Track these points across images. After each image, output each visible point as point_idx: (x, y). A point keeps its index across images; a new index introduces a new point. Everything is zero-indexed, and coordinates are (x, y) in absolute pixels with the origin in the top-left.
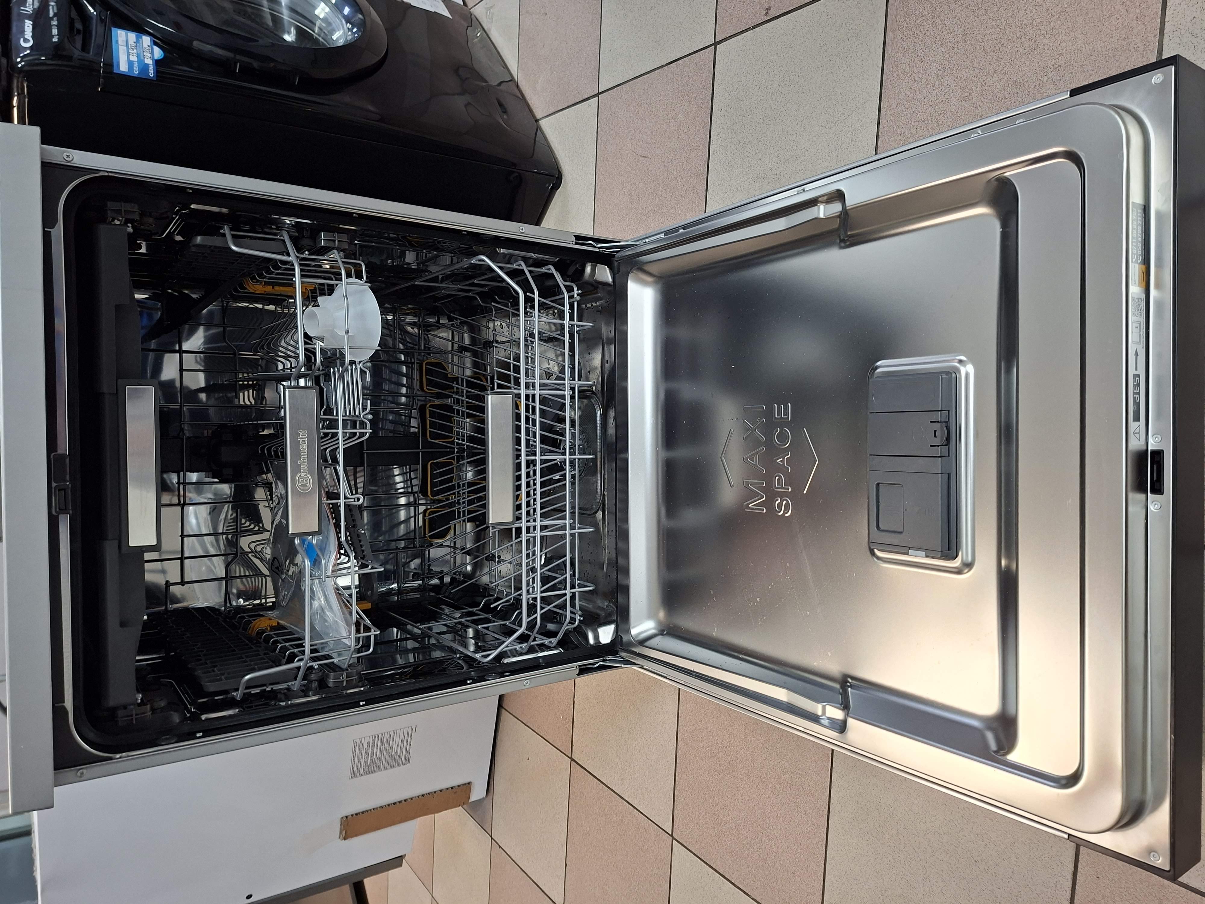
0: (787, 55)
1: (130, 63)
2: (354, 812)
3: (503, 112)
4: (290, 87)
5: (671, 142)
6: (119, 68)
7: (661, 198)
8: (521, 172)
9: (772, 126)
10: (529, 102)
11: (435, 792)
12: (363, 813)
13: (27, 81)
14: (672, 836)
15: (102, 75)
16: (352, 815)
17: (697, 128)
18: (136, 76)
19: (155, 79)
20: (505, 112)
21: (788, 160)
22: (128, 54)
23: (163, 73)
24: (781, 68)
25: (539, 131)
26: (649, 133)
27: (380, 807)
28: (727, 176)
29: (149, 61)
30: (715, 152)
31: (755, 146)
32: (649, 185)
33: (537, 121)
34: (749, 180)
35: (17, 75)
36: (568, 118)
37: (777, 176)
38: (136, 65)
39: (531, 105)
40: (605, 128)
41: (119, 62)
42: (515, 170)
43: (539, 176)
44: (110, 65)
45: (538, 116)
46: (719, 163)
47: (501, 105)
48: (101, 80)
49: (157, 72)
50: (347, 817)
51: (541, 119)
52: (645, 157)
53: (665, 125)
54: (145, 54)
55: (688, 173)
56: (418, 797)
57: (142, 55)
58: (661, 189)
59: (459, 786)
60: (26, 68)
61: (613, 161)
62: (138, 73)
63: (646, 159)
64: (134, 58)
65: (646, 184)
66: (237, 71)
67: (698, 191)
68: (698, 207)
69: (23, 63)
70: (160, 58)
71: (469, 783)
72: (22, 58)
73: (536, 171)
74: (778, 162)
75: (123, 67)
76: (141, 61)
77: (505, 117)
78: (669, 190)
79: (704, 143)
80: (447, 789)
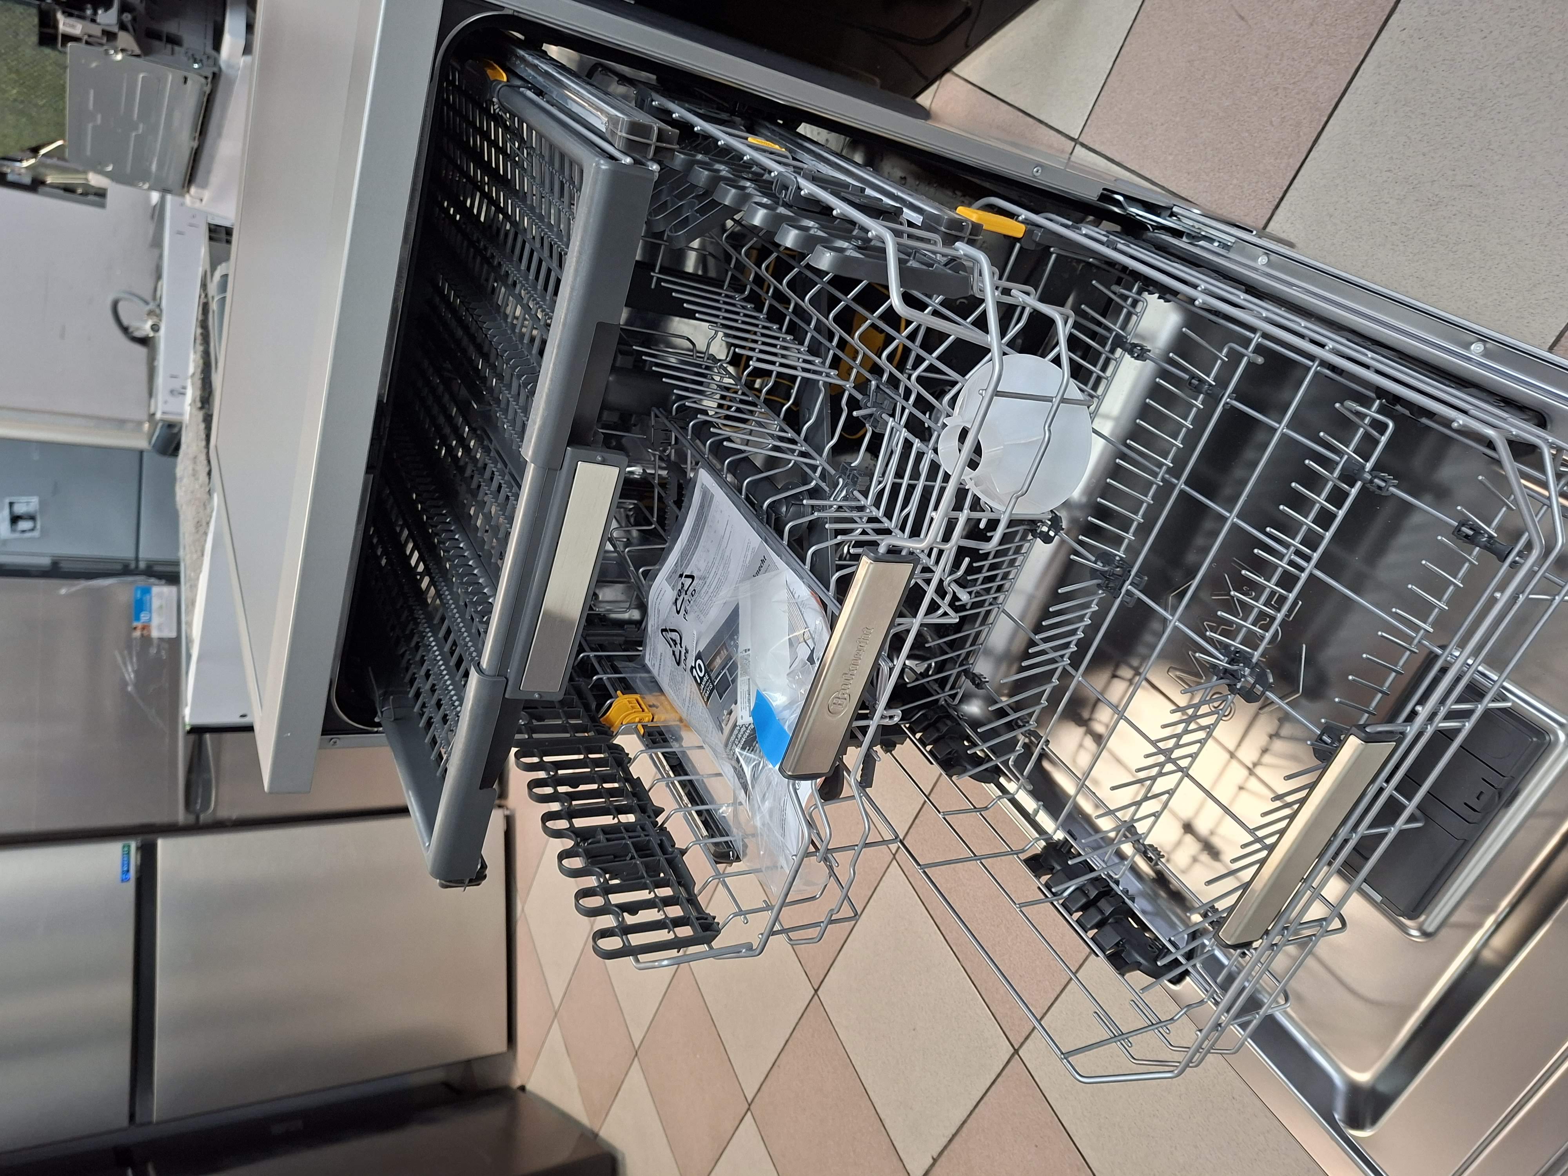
0: (1560, 16)
5: (1295, 23)
9: (1472, 114)
14: (894, 855)
21: (1466, 186)
24: (1537, 29)
31: (1427, 127)
32: (1228, 68)
34: (1388, 174)
37: (1437, 200)
46: (1356, 114)
52: (1242, 18)
55: (1298, 93)
58: (1244, 89)
63: (1242, 22)
65: (1223, 62)
67: (1301, 133)
74: (1451, 179)
78: (1256, 99)
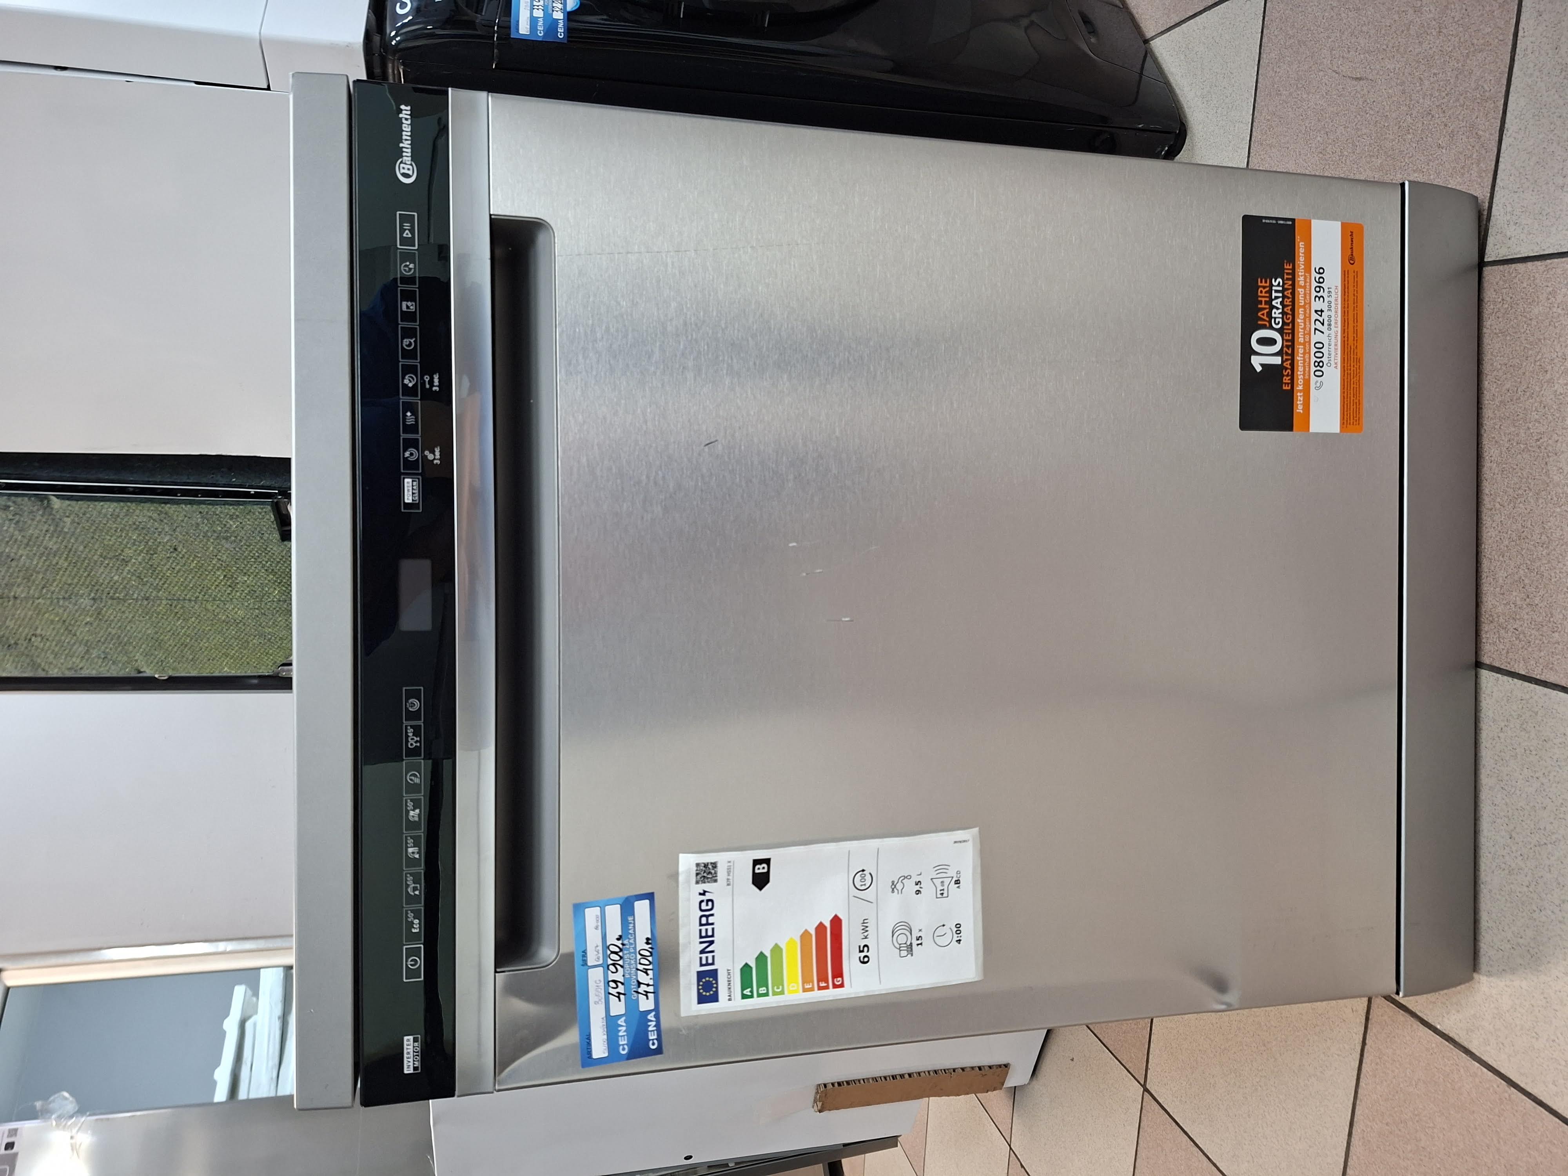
1: (533, 21)
2: (836, 1080)
3: (1089, 33)
4: (758, 33)
5: (1421, 43)
6: (518, 29)
7: (1390, 153)
8: (1114, 130)
10: (1134, 11)
11: (954, 1070)
12: (848, 1083)
13: (403, 64)
15: (496, 43)
16: (833, 1084)
17: (1488, 8)
18: (541, 39)
19: (566, 42)
20: (1093, 31)
22: (532, 8)
23: (575, 29)
25: (1148, 59)
26: (1373, 32)
27: (873, 1079)
28: (1557, 96)
29: (559, 15)
30: (1529, 51)
32: (1364, 131)
33: (1146, 41)
35: (390, 57)
36: (1204, 28)
38: (541, 23)
39: (1137, 16)
40: (1276, 36)
41: (518, 21)
42: (1105, 129)
43: (1146, 135)
44: (506, 27)
45: (1149, 34)
46: (1537, 73)
47: (1086, 21)
48: (496, 51)
49: (569, 30)
50: (825, 1085)
51: (1153, 38)
52: (1360, 79)
53: (1411, 11)
54: (554, 5)
55: (1458, 100)
56: (929, 1072)
57: (550, 7)
58: (1391, 137)
59: (990, 1067)
60: (403, 45)
61: (1291, 94)
62: (545, 34)
63: (1361, 82)
64: (539, 13)
65: (1357, 129)
66: (682, 16)
67: (1480, 133)
68: (1478, 164)
69: (398, 39)
70: (574, 9)
71: (1006, 1066)
72: (398, 30)
73: (1140, 126)
75: (524, 29)
76: (547, 15)
77: (1093, 40)
79: (1501, 37)
80: (973, 1068)
